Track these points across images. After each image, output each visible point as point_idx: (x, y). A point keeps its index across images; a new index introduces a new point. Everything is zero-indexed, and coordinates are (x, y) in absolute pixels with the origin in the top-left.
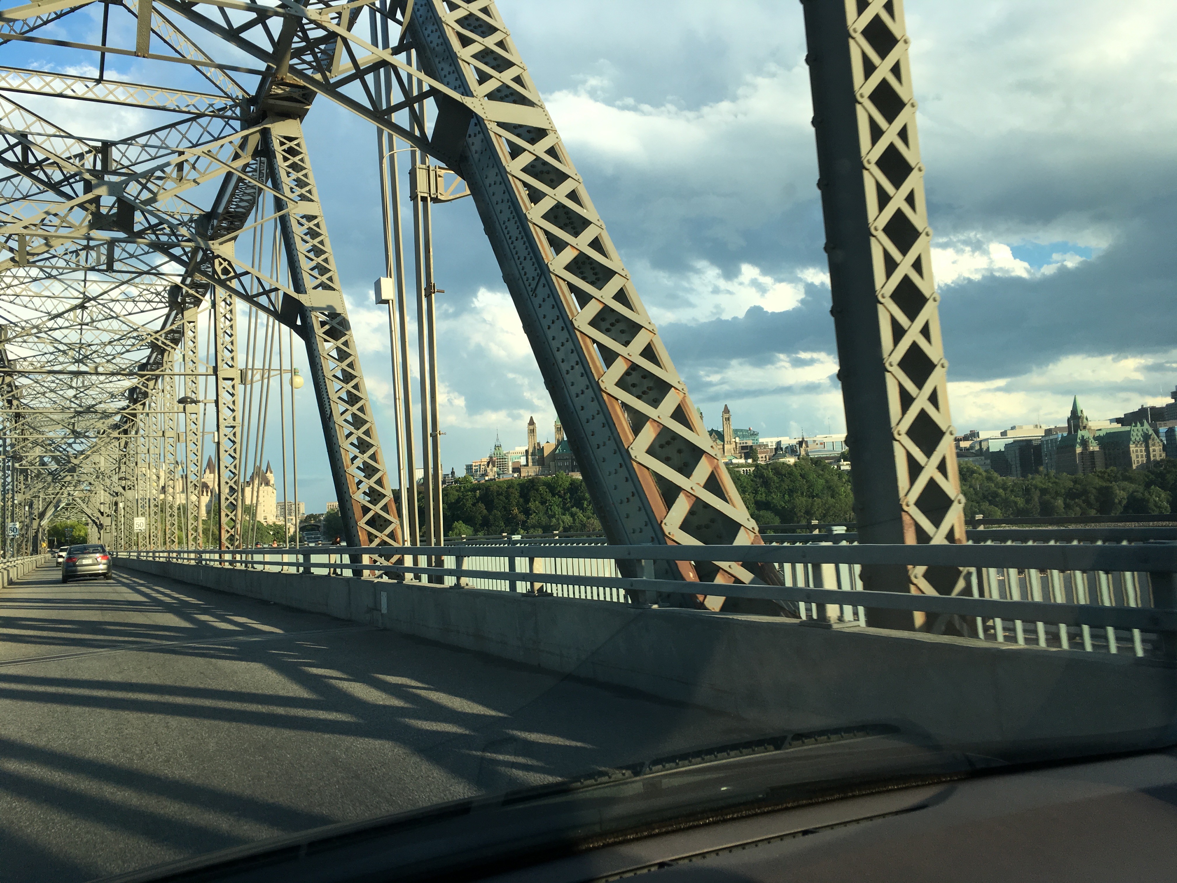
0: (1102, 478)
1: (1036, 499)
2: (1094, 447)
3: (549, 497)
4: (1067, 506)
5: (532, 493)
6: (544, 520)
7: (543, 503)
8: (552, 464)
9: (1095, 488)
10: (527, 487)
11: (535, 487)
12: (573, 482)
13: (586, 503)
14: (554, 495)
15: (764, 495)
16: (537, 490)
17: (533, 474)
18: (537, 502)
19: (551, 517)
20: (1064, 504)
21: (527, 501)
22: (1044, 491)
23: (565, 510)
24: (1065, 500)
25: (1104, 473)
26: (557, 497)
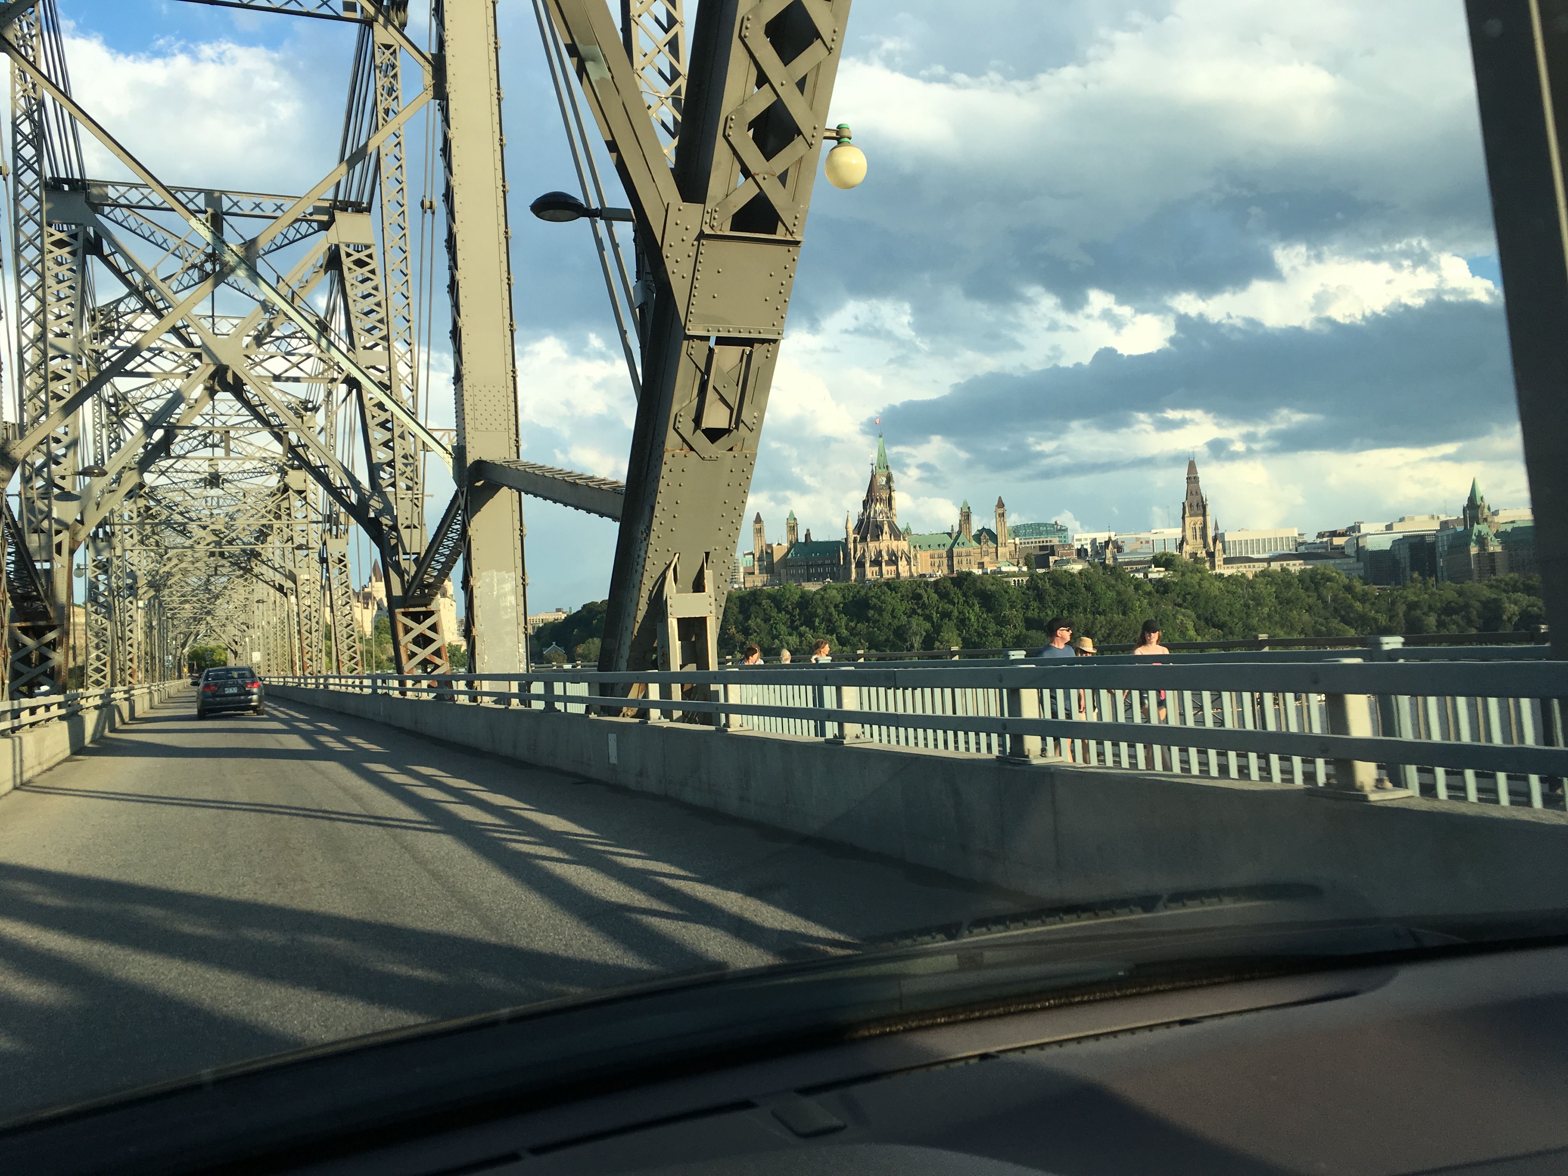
0: (1497, 587)
1: (1401, 615)
2: (1494, 547)
3: (774, 613)
4: (1441, 624)
5: (753, 608)
6: (767, 641)
7: (766, 620)
8: (783, 571)
9: (1479, 601)
10: (748, 601)
11: (757, 601)
12: (804, 595)
13: (817, 620)
14: (779, 611)
15: (1037, 611)
16: (760, 604)
17: (760, 584)
18: (758, 620)
19: (774, 637)
20: (1437, 621)
21: (747, 618)
22: (1412, 606)
23: (793, 628)
24: (1439, 616)
25: (1500, 581)
26: (783, 613)
